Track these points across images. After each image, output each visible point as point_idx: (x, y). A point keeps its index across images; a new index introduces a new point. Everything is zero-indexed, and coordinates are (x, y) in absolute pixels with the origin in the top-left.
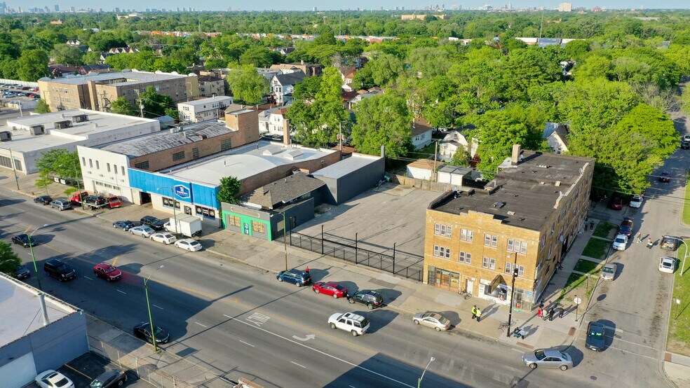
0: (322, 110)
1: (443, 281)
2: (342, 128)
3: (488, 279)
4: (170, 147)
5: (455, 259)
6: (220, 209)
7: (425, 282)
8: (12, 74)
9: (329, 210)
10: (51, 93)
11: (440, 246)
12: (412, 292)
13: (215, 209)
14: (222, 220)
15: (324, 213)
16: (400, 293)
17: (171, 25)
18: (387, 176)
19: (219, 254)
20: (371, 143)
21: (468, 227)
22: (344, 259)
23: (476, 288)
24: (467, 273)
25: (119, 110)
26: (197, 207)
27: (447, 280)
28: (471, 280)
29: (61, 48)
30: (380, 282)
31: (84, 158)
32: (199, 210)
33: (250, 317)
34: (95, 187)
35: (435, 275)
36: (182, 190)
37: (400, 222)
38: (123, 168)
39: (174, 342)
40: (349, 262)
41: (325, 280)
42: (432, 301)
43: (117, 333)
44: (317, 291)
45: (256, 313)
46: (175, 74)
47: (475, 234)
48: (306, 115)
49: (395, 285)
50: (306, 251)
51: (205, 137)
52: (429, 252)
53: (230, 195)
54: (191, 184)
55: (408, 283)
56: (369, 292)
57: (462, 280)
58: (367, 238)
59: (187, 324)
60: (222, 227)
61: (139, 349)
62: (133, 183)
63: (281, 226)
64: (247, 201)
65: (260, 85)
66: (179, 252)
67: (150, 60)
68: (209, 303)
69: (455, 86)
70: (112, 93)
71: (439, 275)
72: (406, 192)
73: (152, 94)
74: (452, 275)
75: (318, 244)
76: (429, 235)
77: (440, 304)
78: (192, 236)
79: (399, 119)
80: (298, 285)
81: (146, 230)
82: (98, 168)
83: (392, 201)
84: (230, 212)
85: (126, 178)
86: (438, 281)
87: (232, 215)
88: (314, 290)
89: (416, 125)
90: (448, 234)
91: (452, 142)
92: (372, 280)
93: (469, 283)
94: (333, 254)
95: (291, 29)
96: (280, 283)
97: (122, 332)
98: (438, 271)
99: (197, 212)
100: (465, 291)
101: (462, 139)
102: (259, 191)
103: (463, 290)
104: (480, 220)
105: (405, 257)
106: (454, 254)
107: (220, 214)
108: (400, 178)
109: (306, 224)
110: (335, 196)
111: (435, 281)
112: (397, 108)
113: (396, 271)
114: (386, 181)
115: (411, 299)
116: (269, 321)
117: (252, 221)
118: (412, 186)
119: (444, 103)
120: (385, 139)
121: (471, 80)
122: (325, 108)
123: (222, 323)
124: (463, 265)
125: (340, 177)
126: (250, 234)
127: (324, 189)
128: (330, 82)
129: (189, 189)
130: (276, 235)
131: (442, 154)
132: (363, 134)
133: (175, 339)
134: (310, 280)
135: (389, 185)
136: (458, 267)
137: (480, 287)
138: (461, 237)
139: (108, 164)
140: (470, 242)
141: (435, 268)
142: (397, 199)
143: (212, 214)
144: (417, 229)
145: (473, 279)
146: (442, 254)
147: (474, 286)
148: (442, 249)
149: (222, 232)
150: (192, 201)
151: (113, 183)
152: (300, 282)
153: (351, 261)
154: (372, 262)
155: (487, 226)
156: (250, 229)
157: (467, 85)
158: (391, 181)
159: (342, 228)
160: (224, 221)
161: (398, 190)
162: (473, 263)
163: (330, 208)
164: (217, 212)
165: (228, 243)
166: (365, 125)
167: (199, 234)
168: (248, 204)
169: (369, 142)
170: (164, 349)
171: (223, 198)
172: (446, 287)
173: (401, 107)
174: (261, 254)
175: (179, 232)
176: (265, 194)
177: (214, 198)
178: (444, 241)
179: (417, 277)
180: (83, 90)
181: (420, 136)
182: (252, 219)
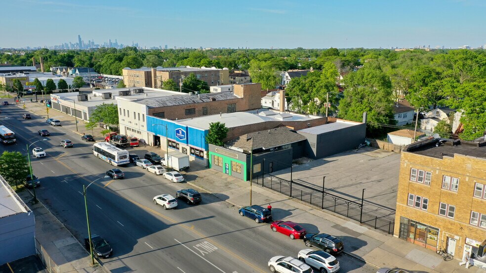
0: (315, 86)
1: (417, 236)
2: (329, 97)
3: (476, 239)
4: (184, 103)
5: (433, 212)
6: (207, 150)
7: (396, 236)
8: (117, 72)
9: (307, 162)
10: (129, 78)
11: (415, 195)
12: (380, 244)
13: (204, 150)
14: (208, 160)
15: (302, 164)
16: (365, 243)
17: (229, 53)
18: (368, 140)
19: (197, 187)
20: (355, 113)
21: (453, 173)
22: (311, 203)
23: (459, 249)
24: (449, 230)
25: (167, 88)
26: (191, 148)
27: (422, 236)
28: (453, 239)
29: (150, 58)
30: (344, 229)
31: (120, 109)
32: (193, 151)
33: (198, 245)
34: (126, 132)
35: (409, 229)
36: (181, 133)
37: (375, 178)
38: (143, 115)
39: (114, 259)
40: (315, 207)
41: (286, 219)
42: (403, 257)
43: (71, 241)
44: (275, 229)
45: (206, 242)
46: (214, 68)
47: (462, 182)
48: (301, 90)
49: (360, 234)
50: (276, 192)
51: (214, 100)
52: (403, 201)
53: (217, 138)
54: (187, 128)
55: (376, 234)
56: (328, 237)
57: (442, 236)
58: (338, 188)
59: (136, 242)
60: (208, 166)
61: (80, 260)
62: (150, 129)
63: (257, 168)
64: (232, 145)
65: (273, 76)
66: (165, 181)
67: (199, 59)
68: (167, 226)
69: (438, 73)
70: (165, 76)
71: (413, 229)
72: (384, 154)
73: (193, 78)
74: (429, 229)
75: (286, 186)
76: (403, 182)
77: (412, 262)
78: (180, 170)
79: (383, 90)
80: (257, 221)
81: (145, 162)
82: (129, 116)
83: (369, 160)
84: (216, 153)
85: (145, 124)
86: (412, 236)
87: (217, 155)
88: (272, 228)
89: (399, 104)
90: (426, 181)
91: (434, 118)
92: (336, 226)
93: (450, 241)
94: (301, 198)
95: (309, 54)
96: (240, 217)
97: (77, 241)
98: (412, 224)
99: (191, 153)
100: (446, 251)
101: (443, 115)
102: (244, 138)
103: (443, 249)
104: (469, 165)
105: (376, 208)
106: (433, 205)
107: (208, 155)
108: (380, 143)
109: (282, 170)
110: (314, 150)
111: (408, 236)
112: (381, 80)
113: (363, 220)
114: (366, 145)
115: (377, 251)
116: (215, 252)
117: (231, 161)
118: (391, 151)
119: (427, 87)
120: (368, 109)
121: (455, 66)
122: (317, 84)
123: (169, 247)
124: (443, 220)
125: (320, 133)
126: (230, 174)
127: (305, 142)
128: (328, 75)
129: (185, 132)
130: (251, 176)
131: (423, 128)
132: (349, 105)
133: (118, 256)
134: (270, 218)
135: (369, 149)
136: (437, 221)
137: (465, 249)
138: (443, 185)
139: (135, 113)
140: (454, 191)
141: (409, 220)
142: (375, 160)
143: (202, 154)
144: (392, 185)
145: (457, 237)
146: (418, 205)
147: (457, 246)
148: (418, 198)
149: (207, 170)
150: (187, 143)
151: (136, 128)
152: (259, 218)
153: (317, 206)
154: (338, 209)
155: (478, 173)
156: (230, 168)
157: (450, 71)
158: (371, 145)
159: (315, 178)
160: (210, 161)
161: (376, 152)
162: (458, 218)
163: (309, 161)
164: (205, 152)
165: (207, 179)
166: (351, 97)
167: (186, 169)
168: (233, 148)
169: (353, 111)
170: (102, 264)
171: (211, 140)
172: (421, 244)
173: (385, 81)
174: (233, 190)
175: (170, 166)
176: (248, 140)
177: (203, 139)
178: (421, 190)
179: (387, 229)
180: (148, 76)
181: (402, 114)
182: (232, 160)
